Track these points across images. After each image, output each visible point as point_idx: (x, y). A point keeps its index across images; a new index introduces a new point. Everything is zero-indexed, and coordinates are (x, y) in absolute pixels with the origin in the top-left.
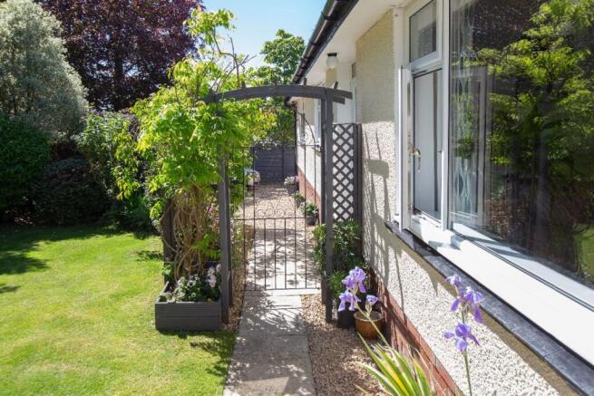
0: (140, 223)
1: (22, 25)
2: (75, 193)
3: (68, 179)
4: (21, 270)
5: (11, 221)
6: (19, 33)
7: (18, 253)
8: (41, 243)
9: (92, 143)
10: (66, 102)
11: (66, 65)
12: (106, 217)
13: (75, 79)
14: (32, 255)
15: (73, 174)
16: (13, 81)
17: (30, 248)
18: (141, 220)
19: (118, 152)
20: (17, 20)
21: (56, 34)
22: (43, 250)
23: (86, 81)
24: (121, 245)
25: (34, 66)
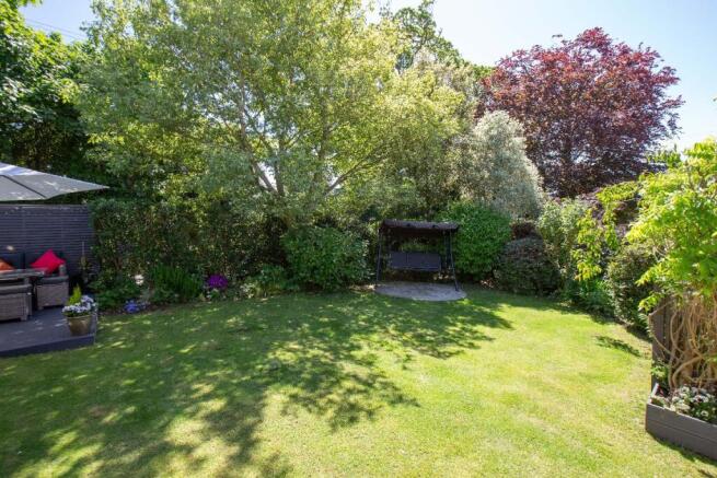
0: (598, 307)
1: (494, 132)
2: (531, 268)
3: (526, 256)
4: (493, 325)
5: (478, 282)
6: (491, 138)
7: (488, 310)
8: (504, 306)
9: (549, 228)
10: (525, 191)
11: (525, 159)
12: (558, 294)
13: (532, 170)
14: (498, 314)
15: (530, 252)
16: (487, 175)
17: (495, 308)
18: (597, 303)
19: (580, 236)
20: (491, 129)
21: (518, 133)
22: (506, 312)
23: (542, 171)
24: (578, 324)
25: (501, 162)
